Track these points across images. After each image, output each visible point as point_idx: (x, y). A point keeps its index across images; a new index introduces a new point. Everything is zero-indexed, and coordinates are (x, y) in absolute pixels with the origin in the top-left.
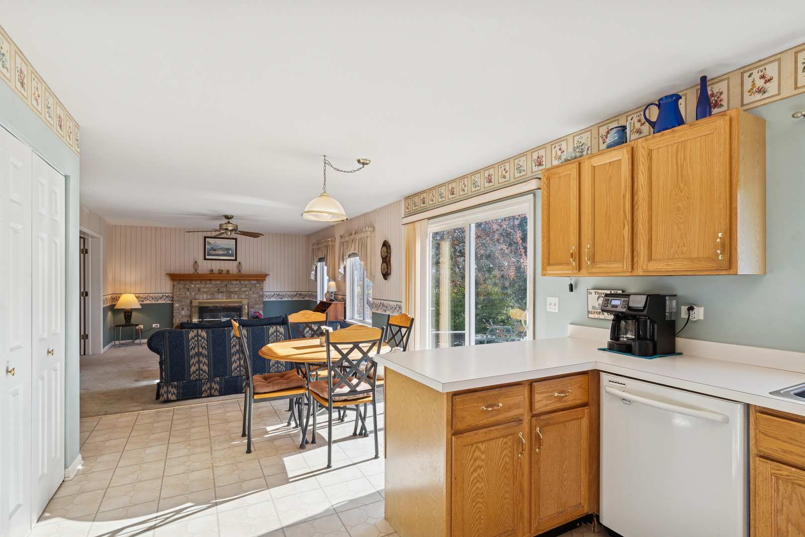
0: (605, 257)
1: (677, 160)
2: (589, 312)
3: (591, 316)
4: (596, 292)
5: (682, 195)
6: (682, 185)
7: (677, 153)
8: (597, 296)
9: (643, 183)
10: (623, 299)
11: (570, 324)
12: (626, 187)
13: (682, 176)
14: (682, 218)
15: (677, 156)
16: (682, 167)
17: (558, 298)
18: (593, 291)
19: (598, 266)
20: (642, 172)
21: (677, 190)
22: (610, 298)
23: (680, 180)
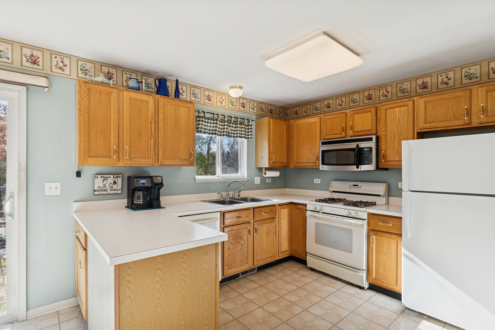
0: (138, 155)
1: (175, 113)
2: (95, 191)
3: (96, 193)
4: (101, 177)
5: (177, 130)
6: (177, 126)
7: (176, 110)
8: (103, 179)
9: (161, 118)
10: (147, 179)
11: (74, 202)
12: (152, 118)
13: (177, 122)
14: (177, 141)
15: (175, 112)
16: (177, 117)
17: (60, 183)
18: (99, 176)
19: (134, 160)
20: (161, 113)
21: (175, 127)
22: (139, 179)
23: (177, 123)
